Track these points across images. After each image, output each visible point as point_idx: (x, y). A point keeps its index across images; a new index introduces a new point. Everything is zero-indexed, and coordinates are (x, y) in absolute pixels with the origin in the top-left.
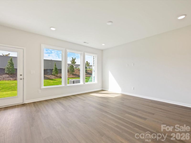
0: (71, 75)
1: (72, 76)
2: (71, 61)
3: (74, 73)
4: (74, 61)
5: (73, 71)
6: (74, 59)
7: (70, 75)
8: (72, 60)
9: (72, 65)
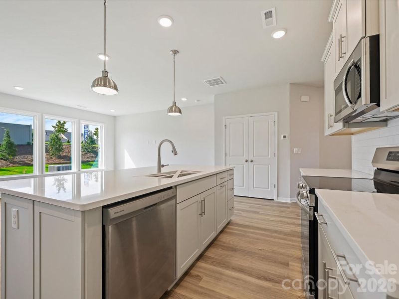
0: (54, 158)
1: (57, 161)
2: (54, 127)
3: (61, 153)
4: (63, 127)
5: (59, 149)
6: (62, 122)
7: (52, 158)
8: (57, 125)
9: (57, 137)
